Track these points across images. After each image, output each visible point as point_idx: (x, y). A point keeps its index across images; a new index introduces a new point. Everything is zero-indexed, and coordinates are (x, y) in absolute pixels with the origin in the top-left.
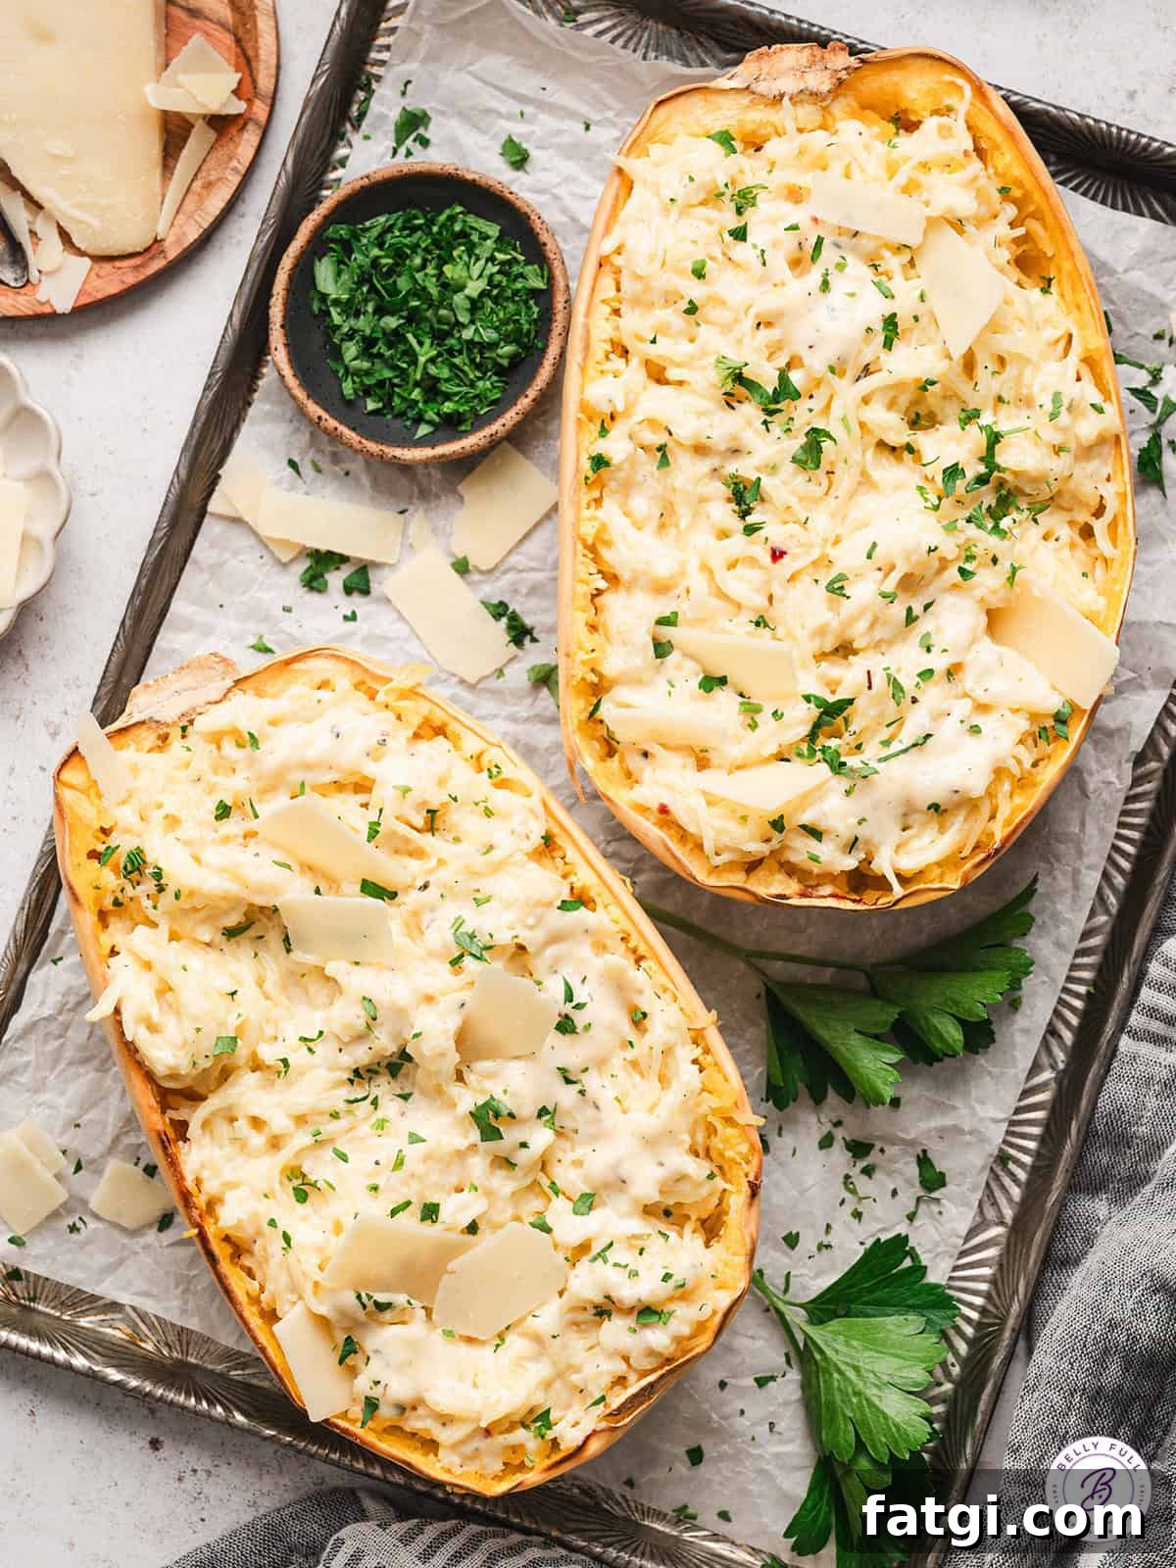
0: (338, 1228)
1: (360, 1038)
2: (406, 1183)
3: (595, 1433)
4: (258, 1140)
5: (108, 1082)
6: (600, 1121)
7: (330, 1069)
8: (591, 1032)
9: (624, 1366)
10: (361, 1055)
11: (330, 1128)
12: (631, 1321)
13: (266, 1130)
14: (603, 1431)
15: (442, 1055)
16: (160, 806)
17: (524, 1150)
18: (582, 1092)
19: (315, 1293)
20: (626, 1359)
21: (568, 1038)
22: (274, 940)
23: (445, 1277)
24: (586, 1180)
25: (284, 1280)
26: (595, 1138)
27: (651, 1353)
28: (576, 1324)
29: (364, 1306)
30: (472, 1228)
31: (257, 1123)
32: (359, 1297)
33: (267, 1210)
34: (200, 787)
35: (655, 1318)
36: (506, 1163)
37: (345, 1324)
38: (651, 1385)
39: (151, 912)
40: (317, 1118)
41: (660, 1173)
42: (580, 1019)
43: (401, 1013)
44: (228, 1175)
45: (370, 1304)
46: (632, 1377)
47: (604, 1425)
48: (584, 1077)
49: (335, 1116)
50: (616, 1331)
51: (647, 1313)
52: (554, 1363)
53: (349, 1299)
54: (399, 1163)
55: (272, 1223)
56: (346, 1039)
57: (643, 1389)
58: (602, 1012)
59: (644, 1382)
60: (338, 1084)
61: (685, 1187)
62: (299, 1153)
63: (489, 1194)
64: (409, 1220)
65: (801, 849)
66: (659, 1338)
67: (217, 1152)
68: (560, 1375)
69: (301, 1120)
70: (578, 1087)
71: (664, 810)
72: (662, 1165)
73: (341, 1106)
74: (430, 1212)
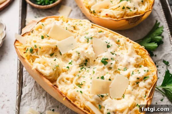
0: (89, 87)
1: (78, 58)
2: (96, 75)
3: (148, 101)
4: (69, 82)
5: (41, 100)
6: (121, 57)
7: (76, 65)
8: (112, 46)
9: (146, 89)
10: (79, 61)
11: (80, 74)
12: (143, 81)
13: (70, 80)
14: (149, 100)
15: (92, 54)
16: (32, 40)
17: (112, 64)
18: (116, 55)
19: (90, 98)
20: (146, 88)
21: (110, 48)
22: (58, 54)
23: (110, 89)
24: (123, 66)
25: (84, 99)
26: (121, 61)
27: (149, 84)
28: (134, 88)
29: (99, 97)
30: (110, 80)
31: (68, 79)
32: (98, 95)
33: (76, 90)
34: (38, 37)
35: (147, 78)
36: (110, 68)
37: (97, 102)
38: (152, 89)
39: (37, 56)
40: (77, 73)
41: (134, 59)
42: (110, 45)
43: (83, 52)
44: (66, 88)
45: (100, 96)
46: (148, 90)
47: (148, 99)
48: (115, 53)
49: (80, 72)
50: (142, 84)
51: (145, 78)
52: (134, 95)
53: (96, 96)
54: (94, 72)
55: (77, 91)
56: (76, 59)
57: (151, 90)
58: (112, 43)
59: (151, 89)
60: (78, 67)
61: (139, 60)
62: (77, 80)
63: (110, 74)
64: (100, 80)
65: (128, 11)
66: (149, 81)
67: (63, 86)
68: (136, 97)
69: (75, 75)
70: (115, 54)
71: (107, 15)
72: (133, 57)
73: (80, 70)
74: (103, 78)
